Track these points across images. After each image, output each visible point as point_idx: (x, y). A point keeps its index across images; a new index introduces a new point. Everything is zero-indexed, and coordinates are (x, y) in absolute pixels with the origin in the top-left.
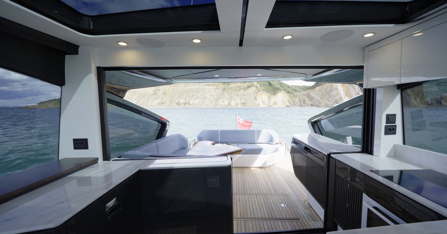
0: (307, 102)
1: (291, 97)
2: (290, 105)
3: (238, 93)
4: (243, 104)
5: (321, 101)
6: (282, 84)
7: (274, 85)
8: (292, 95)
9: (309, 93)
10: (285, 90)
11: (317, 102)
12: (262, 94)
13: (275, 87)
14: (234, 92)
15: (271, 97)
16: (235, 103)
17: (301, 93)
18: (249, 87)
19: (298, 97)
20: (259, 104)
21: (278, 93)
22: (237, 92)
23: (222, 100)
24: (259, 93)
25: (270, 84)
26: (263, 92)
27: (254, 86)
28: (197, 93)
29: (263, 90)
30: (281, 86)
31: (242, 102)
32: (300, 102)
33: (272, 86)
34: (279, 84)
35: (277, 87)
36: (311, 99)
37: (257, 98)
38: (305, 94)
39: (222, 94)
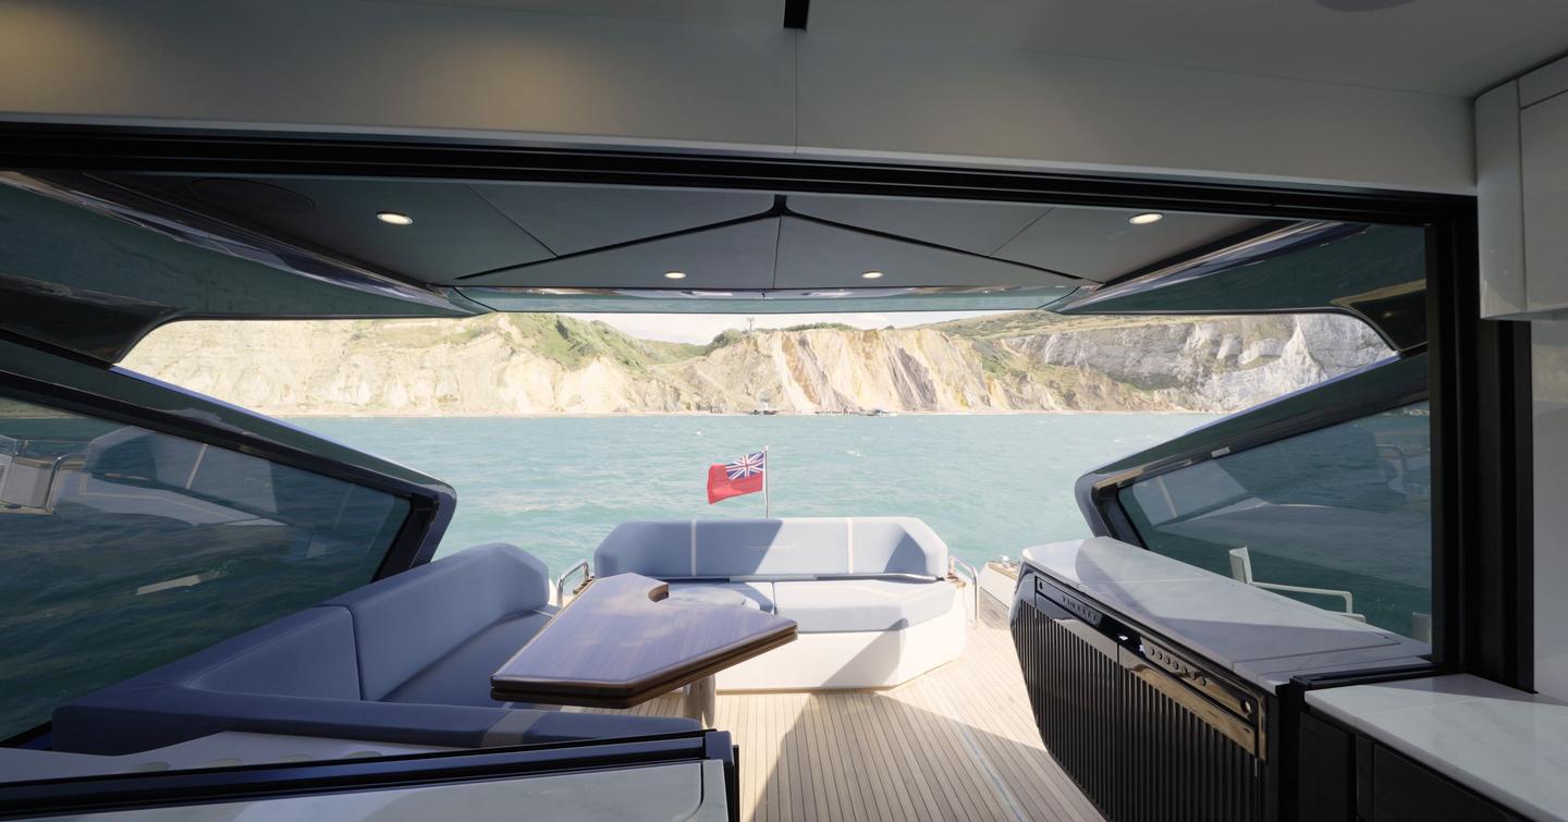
0: (685, 397)
1: (635, 379)
2: (628, 406)
3: (422, 357)
4: (444, 399)
5: (727, 393)
6: (606, 333)
7: (577, 334)
8: (637, 372)
9: (691, 367)
10: (617, 355)
11: (715, 397)
12: (525, 363)
13: (578, 343)
14: (405, 350)
15: (562, 379)
16: (409, 398)
17: (670, 367)
18: (474, 335)
19: (658, 381)
20: (514, 402)
21: (588, 364)
22: (418, 352)
23: (341, 383)
24: (515, 358)
25: (561, 329)
26: (532, 356)
27: (493, 334)
28: (202, 346)
29: (535, 349)
30: (603, 339)
31: (440, 394)
32: (664, 395)
33: (569, 335)
34: (598, 332)
35: (585, 343)
36: (698, 386)
37: (507, 377)
38: (681, 369)
39: (345, 356)
